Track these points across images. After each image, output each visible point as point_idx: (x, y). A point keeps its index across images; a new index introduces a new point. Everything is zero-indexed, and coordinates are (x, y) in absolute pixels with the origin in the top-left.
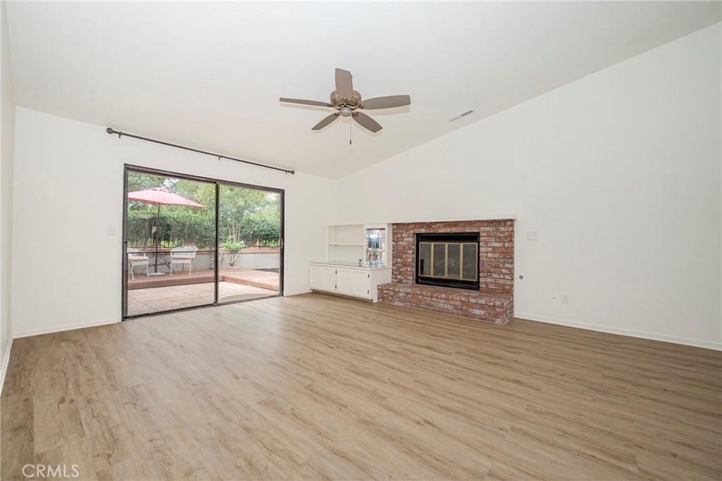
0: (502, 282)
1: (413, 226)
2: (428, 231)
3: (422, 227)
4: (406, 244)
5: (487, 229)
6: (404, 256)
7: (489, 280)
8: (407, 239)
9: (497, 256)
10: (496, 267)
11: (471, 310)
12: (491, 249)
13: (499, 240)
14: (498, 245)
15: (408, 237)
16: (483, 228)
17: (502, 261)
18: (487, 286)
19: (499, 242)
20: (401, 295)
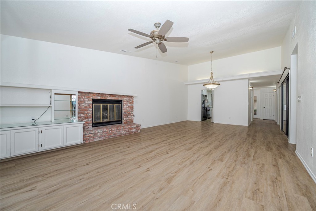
0: (131, 118)
1: (92, 95)
2: (102, 98)
3: (98, 96)
4: (87, 105)
5: (126, 99)
6: (86, 112)
7: (127, 118)
8: (88, 102)
9: (129, 109)
10: (129, 113)
11: (131, 130)
12: (127, 106)
13: (130, 103)
14: (130, 105)
15: (89, 101)
16: (125, 99)
17: (131, 111)
18: (126, 121)
19: (130, 104)
20: (99, 134)
